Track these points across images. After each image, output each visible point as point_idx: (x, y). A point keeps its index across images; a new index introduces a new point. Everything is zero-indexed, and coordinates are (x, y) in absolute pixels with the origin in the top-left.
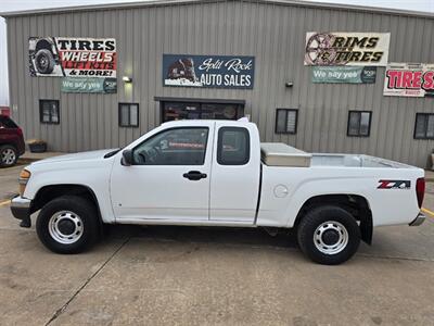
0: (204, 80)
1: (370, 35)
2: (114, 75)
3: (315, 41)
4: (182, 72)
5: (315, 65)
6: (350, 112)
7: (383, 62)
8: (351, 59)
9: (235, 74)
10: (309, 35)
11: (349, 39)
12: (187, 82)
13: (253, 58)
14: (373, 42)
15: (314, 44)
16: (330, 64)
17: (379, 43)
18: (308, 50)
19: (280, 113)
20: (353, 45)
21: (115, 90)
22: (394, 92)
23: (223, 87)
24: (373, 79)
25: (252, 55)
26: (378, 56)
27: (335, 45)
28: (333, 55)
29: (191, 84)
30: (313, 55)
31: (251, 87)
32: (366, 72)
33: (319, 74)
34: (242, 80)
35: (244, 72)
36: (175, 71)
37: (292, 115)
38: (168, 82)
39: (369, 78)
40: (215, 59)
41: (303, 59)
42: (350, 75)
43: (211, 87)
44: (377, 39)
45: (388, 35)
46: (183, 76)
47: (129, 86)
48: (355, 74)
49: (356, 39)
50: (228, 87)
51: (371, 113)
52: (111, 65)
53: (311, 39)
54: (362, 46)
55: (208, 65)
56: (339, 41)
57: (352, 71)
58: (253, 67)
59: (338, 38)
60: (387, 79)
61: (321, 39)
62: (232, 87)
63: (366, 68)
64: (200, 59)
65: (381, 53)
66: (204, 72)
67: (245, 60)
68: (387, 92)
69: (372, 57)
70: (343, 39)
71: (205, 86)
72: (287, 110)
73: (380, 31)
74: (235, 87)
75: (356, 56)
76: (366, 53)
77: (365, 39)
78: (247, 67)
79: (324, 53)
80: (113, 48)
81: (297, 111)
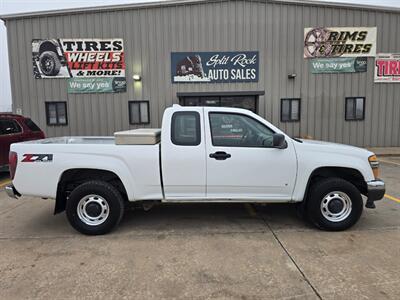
0: (212, 75)
1: (359, 30)
2: (122, 75)
3: (312, 36)
4: (190, 69)
5: (313, 57)
6: (347, 99)
7: (372, 53)
8: (345, 51)
9: (241, 68)
10: (307, 30)
11: (342, 33)
12: (196, 78)
13: (257, 53)
14: (363, 35)
15: (312, 39)
16: (327, 56)
17: (367, 36)
18: (307, 44)
19: (284, 102)
20: (346, 39)
21: (124, 89)
22: (383, 79)
23: (230, 81)
24: (365, 69)
25: (256, 50)
26: (368, 48)
27: (330, 39)
28: (329, 48)
29: (200, 79)
30: (312, 49)
31: (256, 80)
32: (358, 63)
33: (318, 65)
34: (248, 74)
35: (250, 66)
36: (183, 67)
37: (295, 104)
38: (177, 79)
39: (362, 67)
40: (221, 55)
41: (303, 52)
42: (345, 65)
43: (219, 81)
44: (366, 33)
45: (375, 28)
46: (191, 73)
47: (138, 85)
48: (349, 65)
49: (348, 33)
50: (235, 81)
51: (364, 99)
52: (119, 65)
53: (309, 34)
54: (353, 39)
55: (215, 61)
56: (333, 35)
57: (346, 62)
58: (257, 61)
59: (332, 33)
60: (376, 68)
61: (318, 34)
62: (239, 81)
63: (359, 59)
64: (207, 56)
65: (370, 45)
66: (211, 68)
67: (250, 55)
68: (377, 79)
69: (362, 49)
70: (337, 33)
71: (213, 81)
72: (291, 100)
73: (368, 26)
74: (242, 81)
75: (348, 48)
76: (357, 45)
77: (356, 33)
78: (252, 61)
79: (320, 47)
80: (120, 48)
81: (299, 100)
